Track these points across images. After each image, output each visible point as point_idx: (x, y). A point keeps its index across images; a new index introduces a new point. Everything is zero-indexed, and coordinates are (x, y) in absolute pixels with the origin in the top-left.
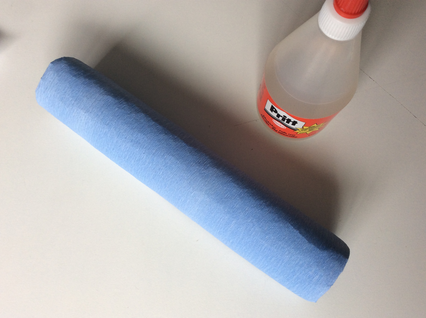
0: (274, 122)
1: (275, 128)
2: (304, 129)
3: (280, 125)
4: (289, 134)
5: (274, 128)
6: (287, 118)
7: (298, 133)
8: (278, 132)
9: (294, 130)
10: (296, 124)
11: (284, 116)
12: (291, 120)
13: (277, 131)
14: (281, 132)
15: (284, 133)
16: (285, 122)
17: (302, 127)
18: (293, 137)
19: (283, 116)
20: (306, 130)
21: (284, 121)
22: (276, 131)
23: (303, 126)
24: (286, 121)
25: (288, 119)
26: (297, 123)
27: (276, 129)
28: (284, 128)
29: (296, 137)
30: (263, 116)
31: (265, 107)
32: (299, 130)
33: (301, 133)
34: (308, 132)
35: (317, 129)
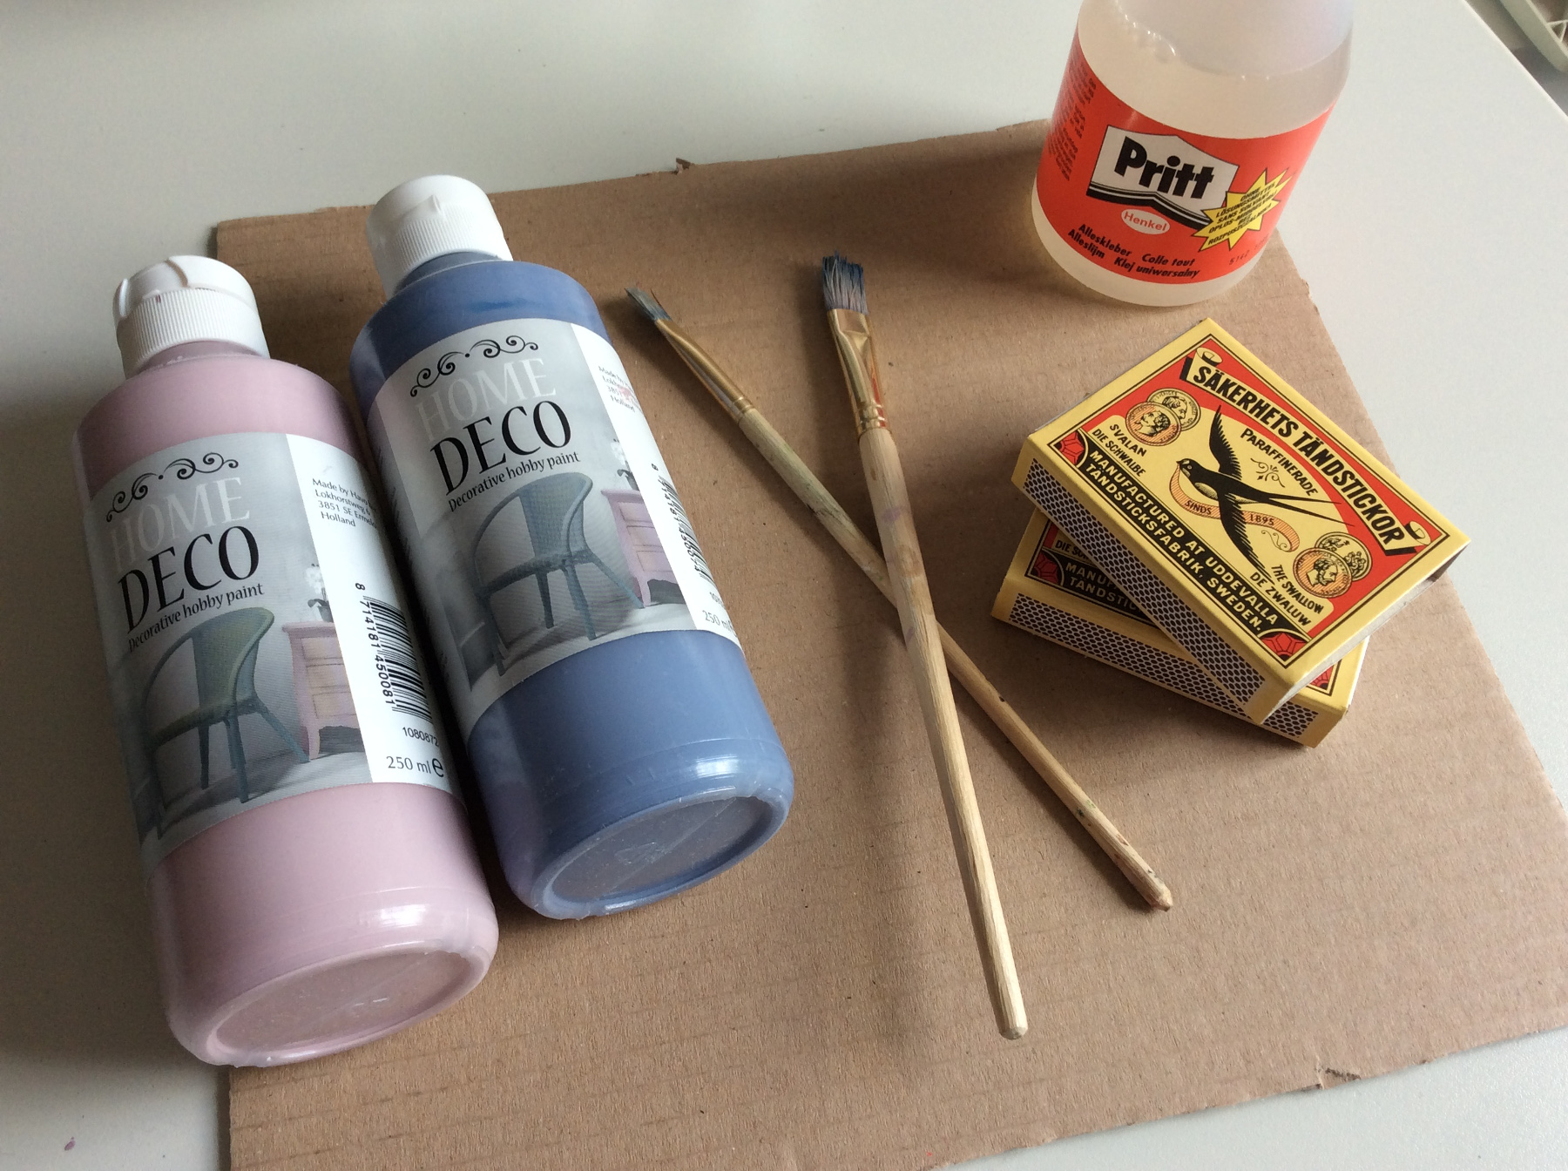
0: (1127, 221)
1: (1129, 253)
2: (1228, 210)
3: (1151, 224)
4: (1174, 262)
5: (1121, 256)
6: (1179, 168)
7: (1206, 245)
8: (1139, 269)
10: (1209, 184)
11: (1168, 159)
12: (1192, 167)
13: (1135, 267)
14: (1148, 265)
15: (1158, 267)
16: (1170, 193)
17: (1224, 196)
18: (1188, 273)
19: (1167, 165)
20: (1231, 222)
21: (1167, 192)
22: (1129, 270)
23: (1227, 193)
24: (1175, 180)
25: (1185, 165)
26: (1210, 178)
27: (1130, 260)
28: (1161, 232)
29: (1196, 273)
30: (1080, 232)
31: (1093, 180)
32: (1211, 221)
33: (1213, 244)
34: (1235, 230)
35: (1259, 214)
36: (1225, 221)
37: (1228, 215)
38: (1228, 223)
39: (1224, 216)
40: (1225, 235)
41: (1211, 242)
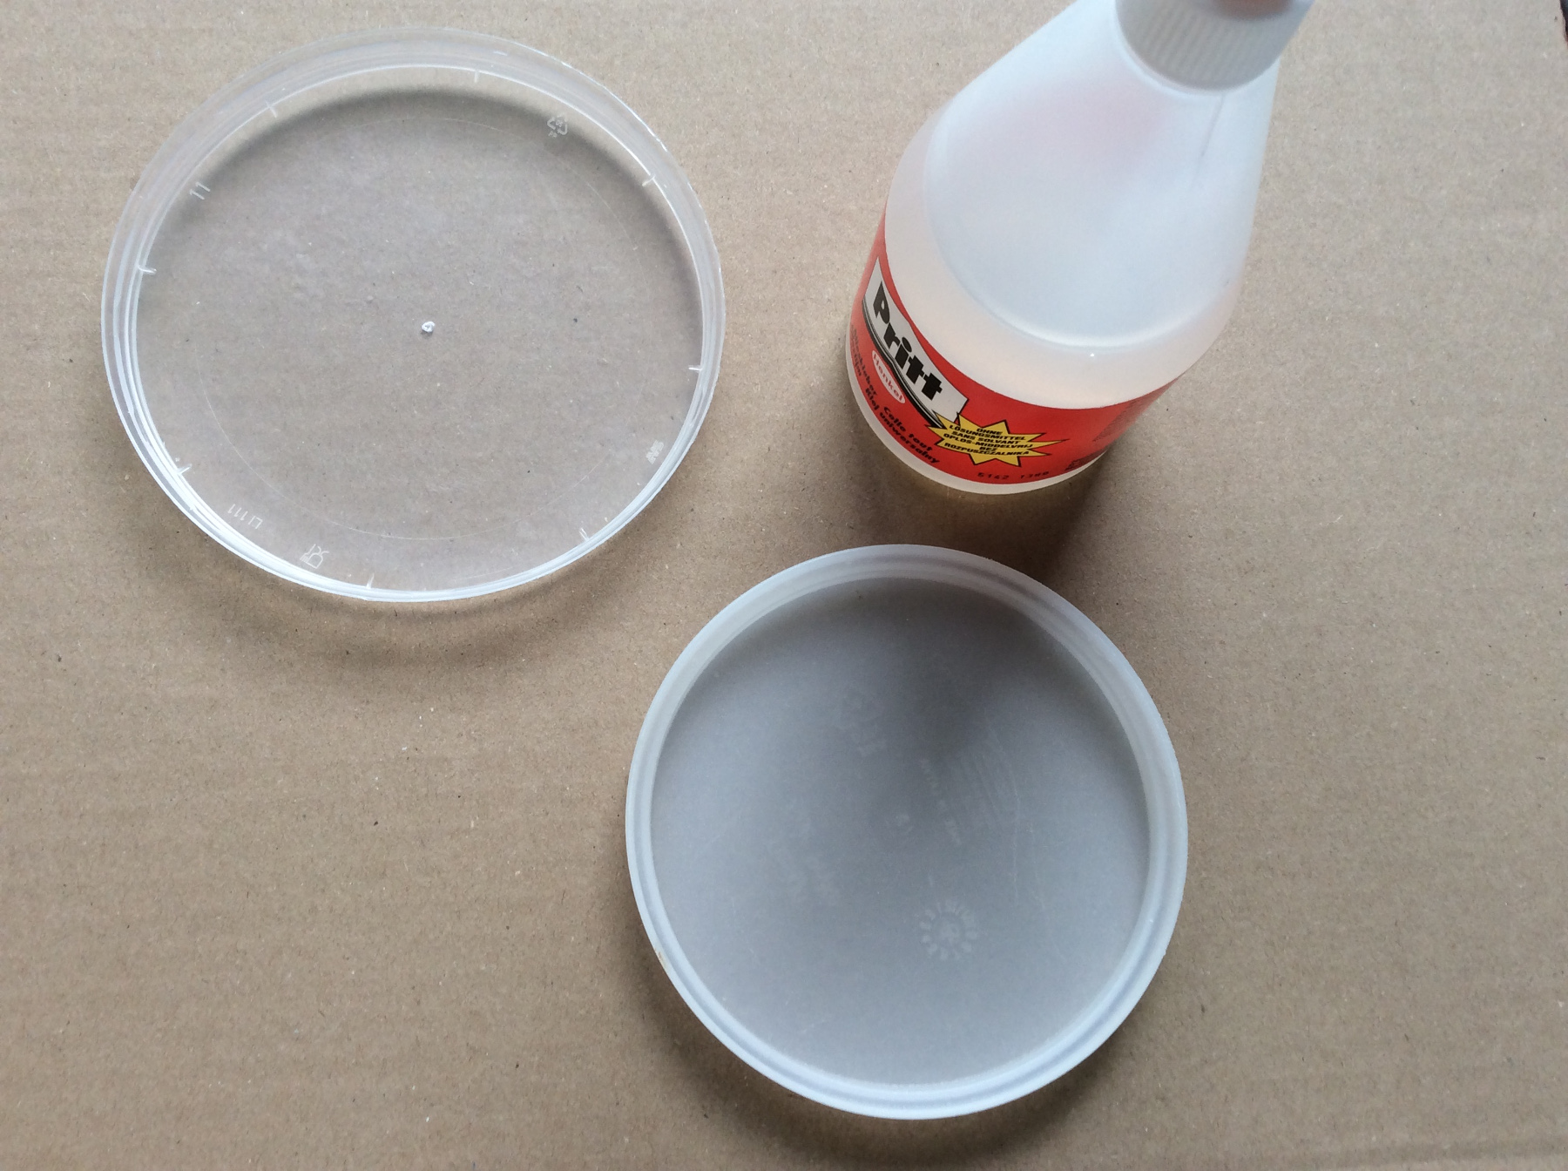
0: (874, 362)
1: (874, 394)
2: (963, 430)
3: (890, 384)
4: (911, 436)
6: (912, 355)
7: (942, 444)
8: (882, 413)
9: (932, 421)
10: (938, 393)
11: (904, 339)
12: (922, 365)
13: (880, 411)
14: (890, 419)
15: (897, 429)
16: (904, 371)
17: (956, 416)
18: (927, 456)
19: (902, 343)
20: (969, 442)
21: (902, 367)
22: (877, 408)
23: (958, 413)
24: (907, 365)
25: (916, 358)
26: (940, 390)
27: (876, 397)
28: (898, 398)
29: (935, 460)
32: (944, 427)
33: (950, 448)
34: (976, 451)
35: (1009, 453)
36: (960, 438)
37: (964, 434)
38: (965, 441)
39: (959, 432)
40: (963, 449)
41: (946, 444)
